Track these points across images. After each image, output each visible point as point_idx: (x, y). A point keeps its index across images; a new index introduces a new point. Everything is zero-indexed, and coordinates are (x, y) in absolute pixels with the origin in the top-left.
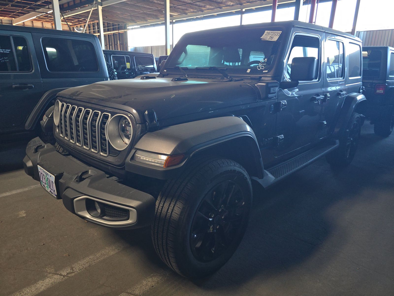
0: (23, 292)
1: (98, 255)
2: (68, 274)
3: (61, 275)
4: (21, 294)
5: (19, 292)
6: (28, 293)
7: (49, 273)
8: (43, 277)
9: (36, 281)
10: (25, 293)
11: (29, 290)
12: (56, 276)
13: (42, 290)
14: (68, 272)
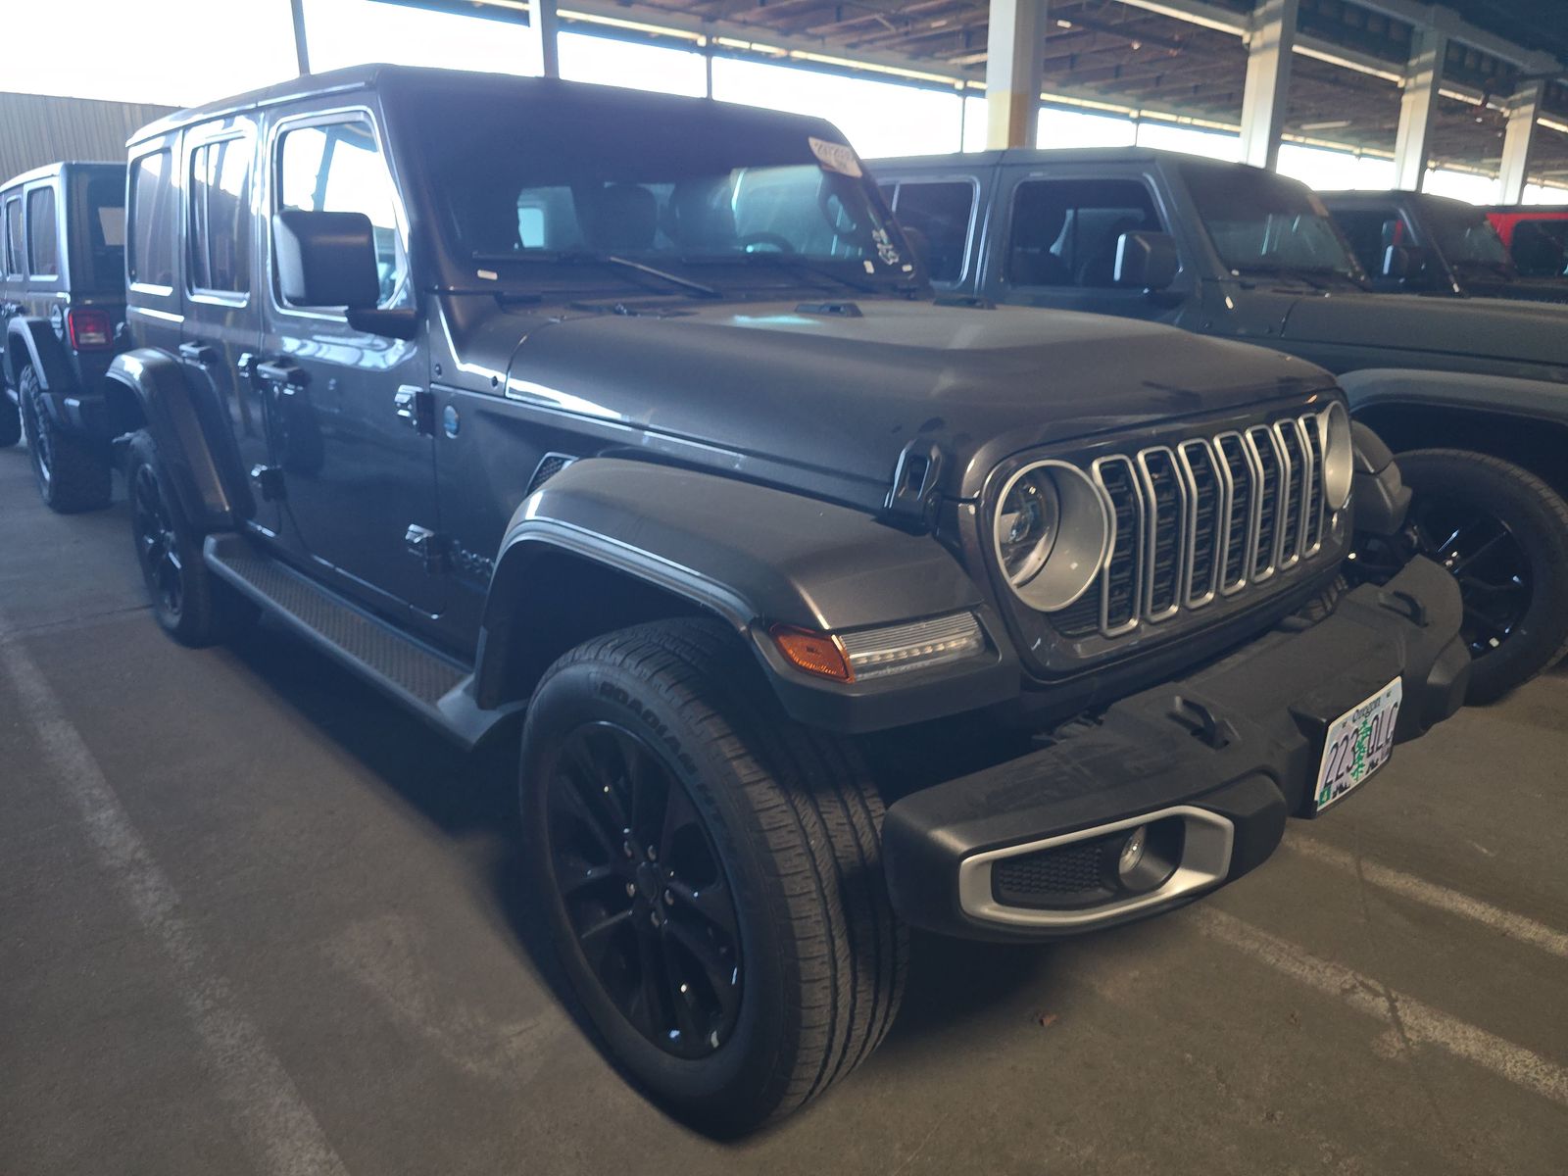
0: (1526, 1074)
1: (1250, 945)
2: (1377, 994)
3: (1393, 1009)
4: (1535, 1076)
5: (1535, 1086)
6: (1517, 1062)
7: (1407, 1041)
8: (1434, 1051)
9: (1465, 1063)
10: (1525, 1071)
11: (1505, 1064)
12: (1408, 1019)
13: (1480, 1033)
14: (1368, 997)
